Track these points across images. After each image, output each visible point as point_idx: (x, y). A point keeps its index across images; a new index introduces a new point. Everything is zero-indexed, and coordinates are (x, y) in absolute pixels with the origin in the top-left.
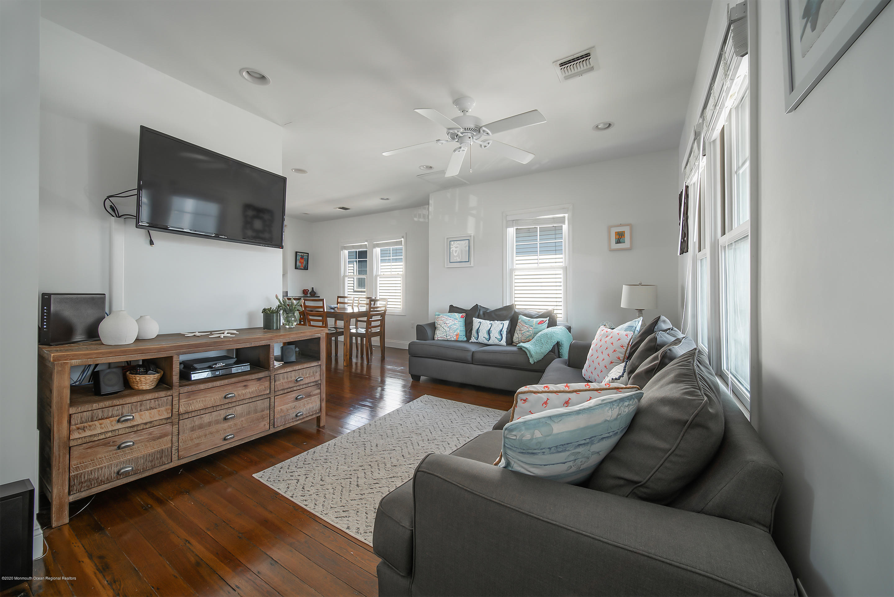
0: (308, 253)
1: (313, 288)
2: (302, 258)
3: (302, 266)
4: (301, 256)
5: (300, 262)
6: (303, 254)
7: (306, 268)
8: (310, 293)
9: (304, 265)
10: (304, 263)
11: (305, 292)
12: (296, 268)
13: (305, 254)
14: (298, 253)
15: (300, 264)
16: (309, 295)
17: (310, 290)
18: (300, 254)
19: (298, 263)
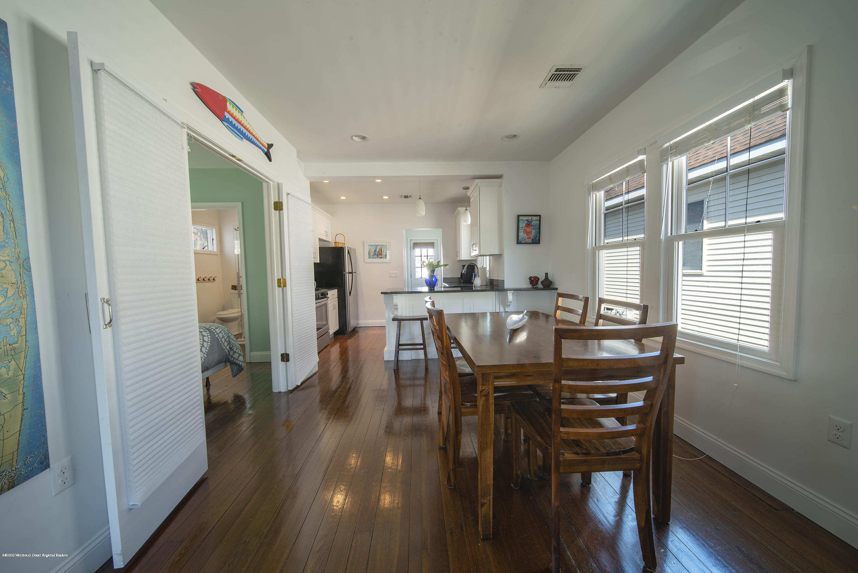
0: (540, 216)
1: (547, 274)
2: (529, 224)
3: (529, 238)
4: (526, 222)
5: (526, 232)
6: (530, 218)
7: (536, 241)
8: (542, 282)
9: (532, 236)
10: (533, 232)
11: (533, 281)
12: (519, 242)
13: (534, 218)
14: (520, 218)
15: (525, 235)
16: (540, 286)
17: (542, 278)
18: (525, 218)
19: (521, 234)
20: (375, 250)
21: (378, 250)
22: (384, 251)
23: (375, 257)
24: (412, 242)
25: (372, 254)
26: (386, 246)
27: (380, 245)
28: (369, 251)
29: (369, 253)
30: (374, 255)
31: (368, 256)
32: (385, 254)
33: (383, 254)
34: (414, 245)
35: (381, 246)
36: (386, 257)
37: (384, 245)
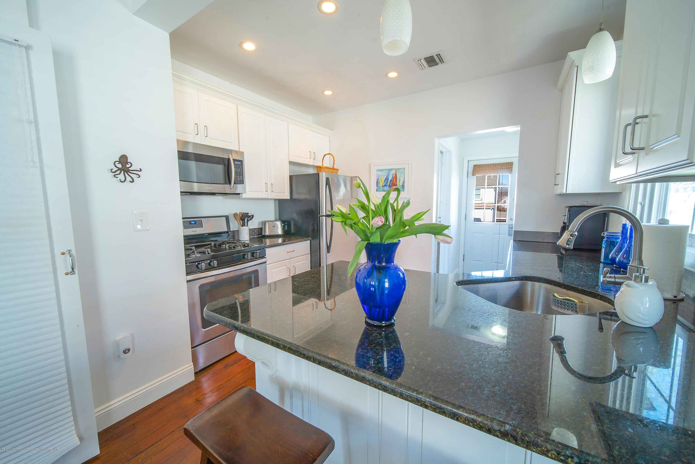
20: (387, 179)
21: (390, 178)
22: (401, 178)
23: (386, 189)
24: (472, 164)
25: (381, 184)
26: (403, 170)
27: (395, 169)
28: (378, 180)
29: (377, 182)
30: (385, 186)
31: (376, 188)
32: (401, 184)
33: (398, 184)
34: (474, 168)
35: (396, 171)
36: (404, 189)
37: (401, 169)
